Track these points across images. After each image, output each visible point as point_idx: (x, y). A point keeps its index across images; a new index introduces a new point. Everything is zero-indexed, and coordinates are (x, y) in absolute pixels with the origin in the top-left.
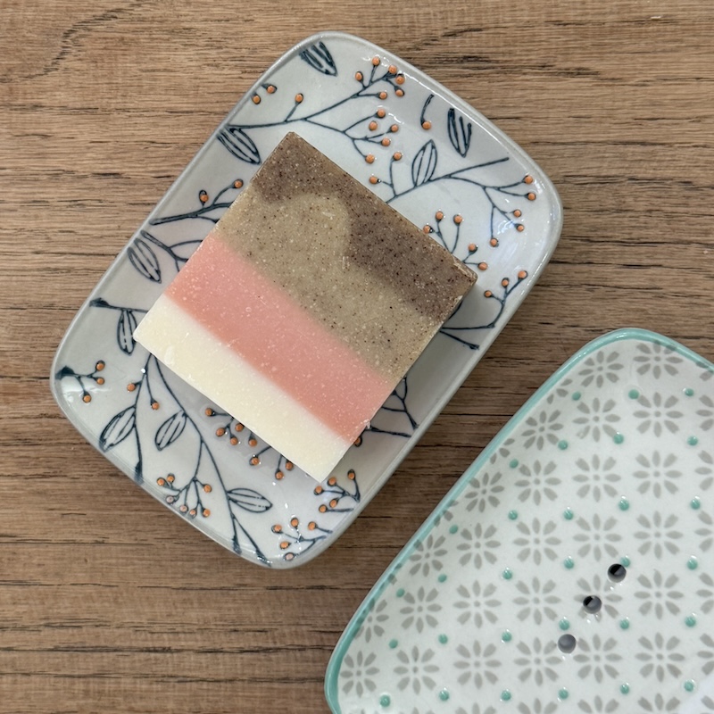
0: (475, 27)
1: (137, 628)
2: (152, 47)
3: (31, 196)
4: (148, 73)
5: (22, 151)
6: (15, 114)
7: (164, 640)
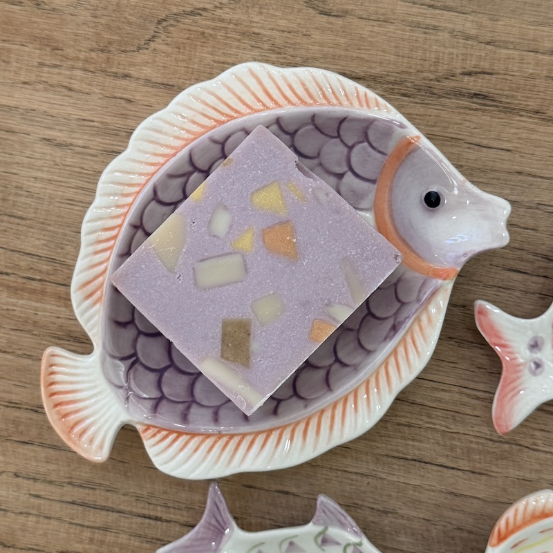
0: (488, 71)
1: (138, 498)
2: (226, 44)
3: (111, 147)
4: (219, 64)
5: (109, 110)
6: (108, 79)
7: (157, 511)
